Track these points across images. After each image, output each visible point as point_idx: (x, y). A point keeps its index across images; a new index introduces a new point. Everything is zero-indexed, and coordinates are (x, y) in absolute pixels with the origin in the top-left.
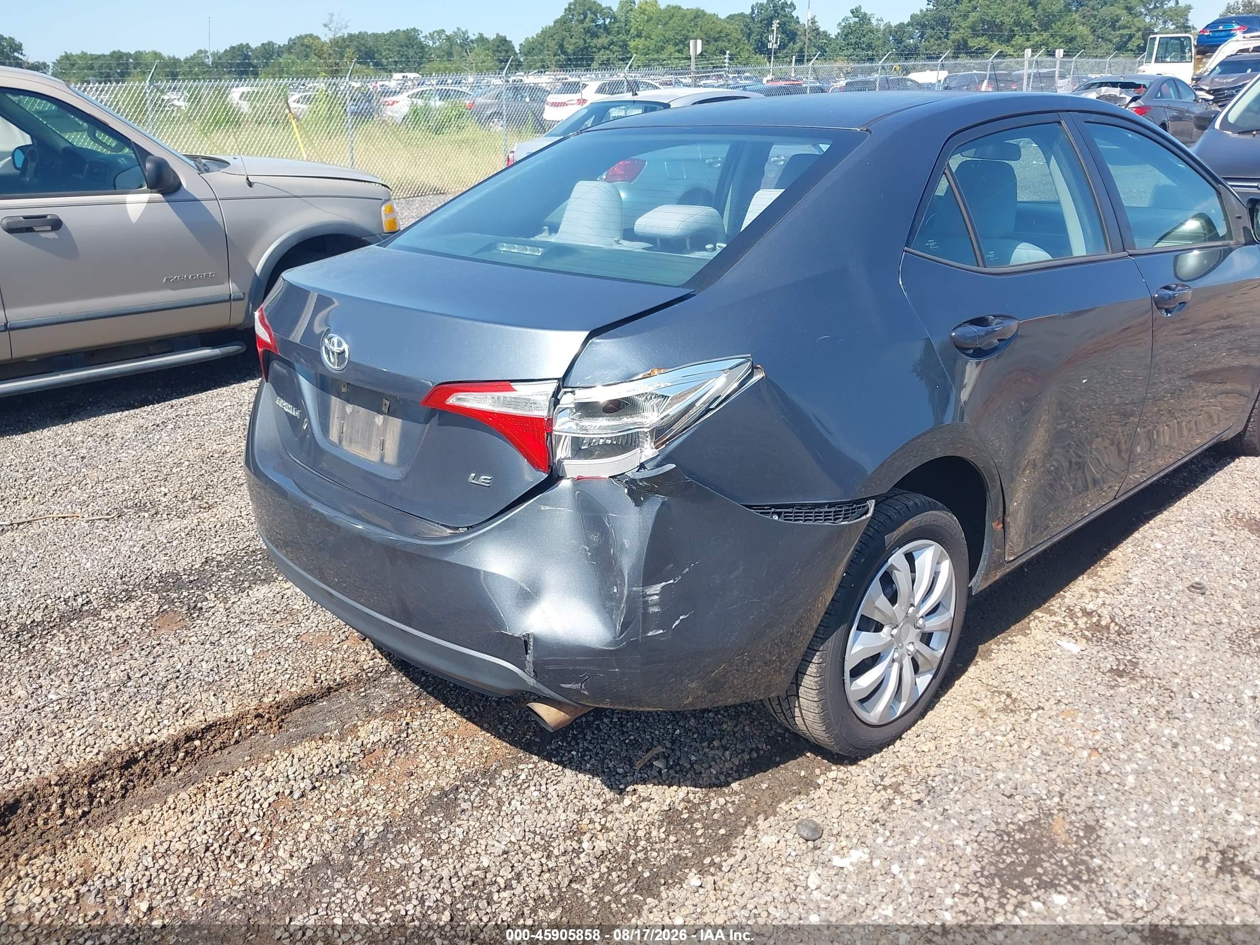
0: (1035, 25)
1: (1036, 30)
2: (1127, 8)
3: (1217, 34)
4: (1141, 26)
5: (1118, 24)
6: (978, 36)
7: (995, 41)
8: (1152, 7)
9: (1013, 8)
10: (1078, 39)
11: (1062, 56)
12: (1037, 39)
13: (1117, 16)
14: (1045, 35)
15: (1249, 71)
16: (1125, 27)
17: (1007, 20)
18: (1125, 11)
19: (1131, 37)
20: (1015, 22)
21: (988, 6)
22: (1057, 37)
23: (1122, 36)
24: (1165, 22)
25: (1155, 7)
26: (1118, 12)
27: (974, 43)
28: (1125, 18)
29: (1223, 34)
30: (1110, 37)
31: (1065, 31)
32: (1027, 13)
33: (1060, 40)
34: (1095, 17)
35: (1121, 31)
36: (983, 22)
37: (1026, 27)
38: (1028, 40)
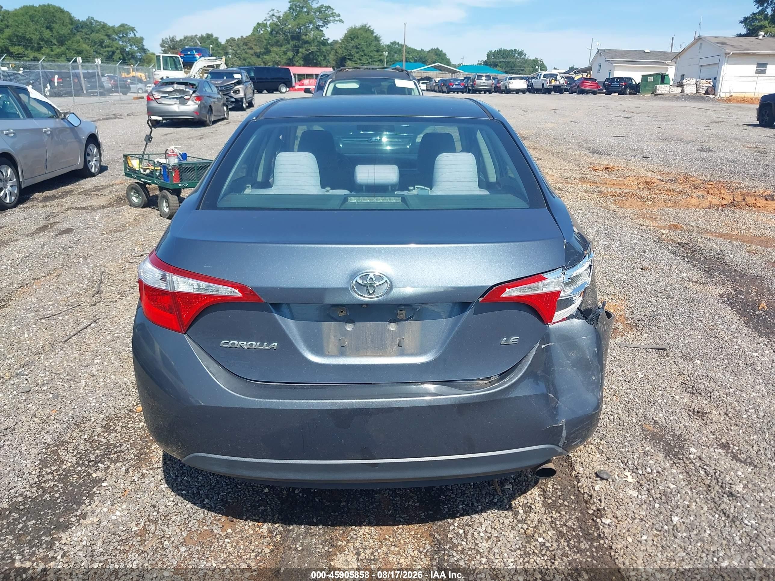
0: (55, 41)
1: (55, 44)
2: (106, 35)
3: (188, 56)
4: (118, 46)
5: (104, 45)
6: (15, 45)
7: (29, 49)
8: (121, 36)
9: (36, 30)
10: (84, 52)
11: (81, 62)
12: (58, 50)
13: (102, 39)
14: (63, 48)
15: (225, 78)
16: (109, 47)
17: (34, 37)
18: (106, 37)
19: (114, 53)
20: (40, 39)
21: (18, 26)
22: (71, 50)
23: (108, 52)
24: (131, 45)
25: (123, 36)
26: (102, 37)
27: (14, 49)
28: (107, 42)
29: (191, 56)
30: (101, 52)
31: (75, 46)
32: (47, 34)
33: (73, 52)
34: (89, 39)
35: (107, 49)
36: (17, 36)
37: (48, 42)
38: (52, 51)
